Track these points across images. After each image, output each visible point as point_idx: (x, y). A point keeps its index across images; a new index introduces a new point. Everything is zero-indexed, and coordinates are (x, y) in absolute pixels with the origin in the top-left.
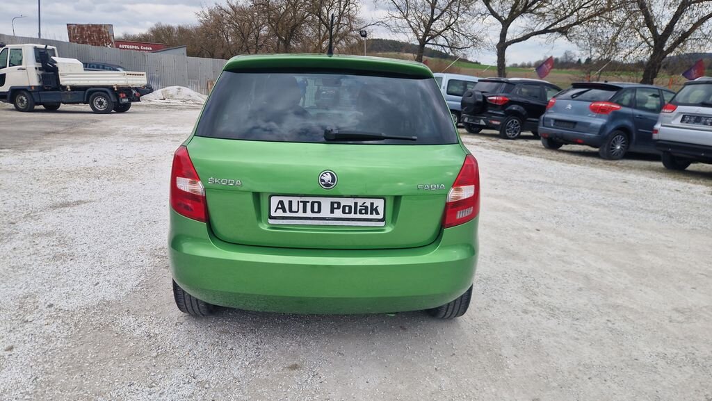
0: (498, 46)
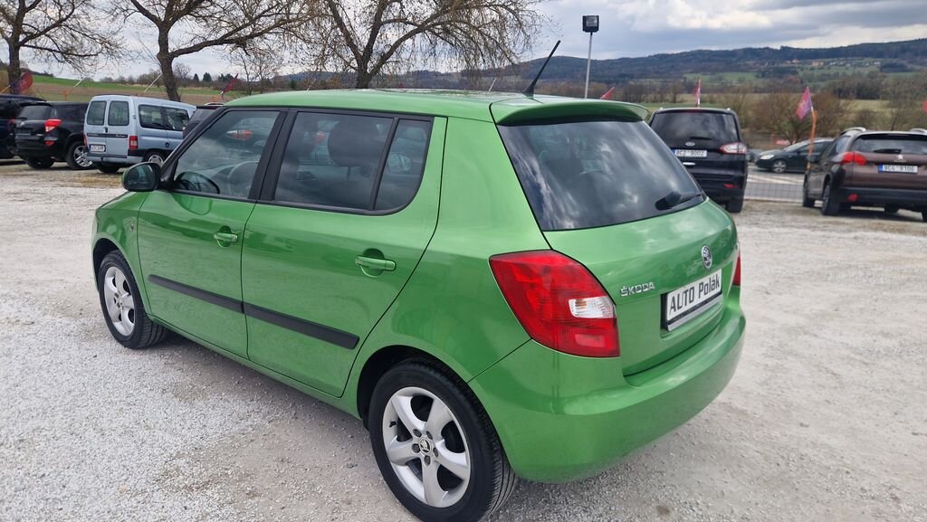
0: (159, 56)
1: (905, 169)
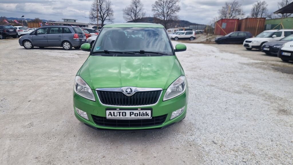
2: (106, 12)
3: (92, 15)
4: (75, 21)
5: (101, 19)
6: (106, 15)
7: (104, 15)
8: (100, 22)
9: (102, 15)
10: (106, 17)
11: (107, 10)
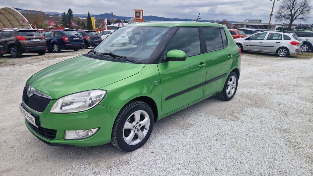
1: (37, 40)
2: (299, 10)
3: (280, 13)
4: (260, 21)
5: (291, 18)
6: (299, 12)
7: (295, 12)
8: (288, 22)
9: (293, 12)
10: (298, 16)
11: (302, 6)
